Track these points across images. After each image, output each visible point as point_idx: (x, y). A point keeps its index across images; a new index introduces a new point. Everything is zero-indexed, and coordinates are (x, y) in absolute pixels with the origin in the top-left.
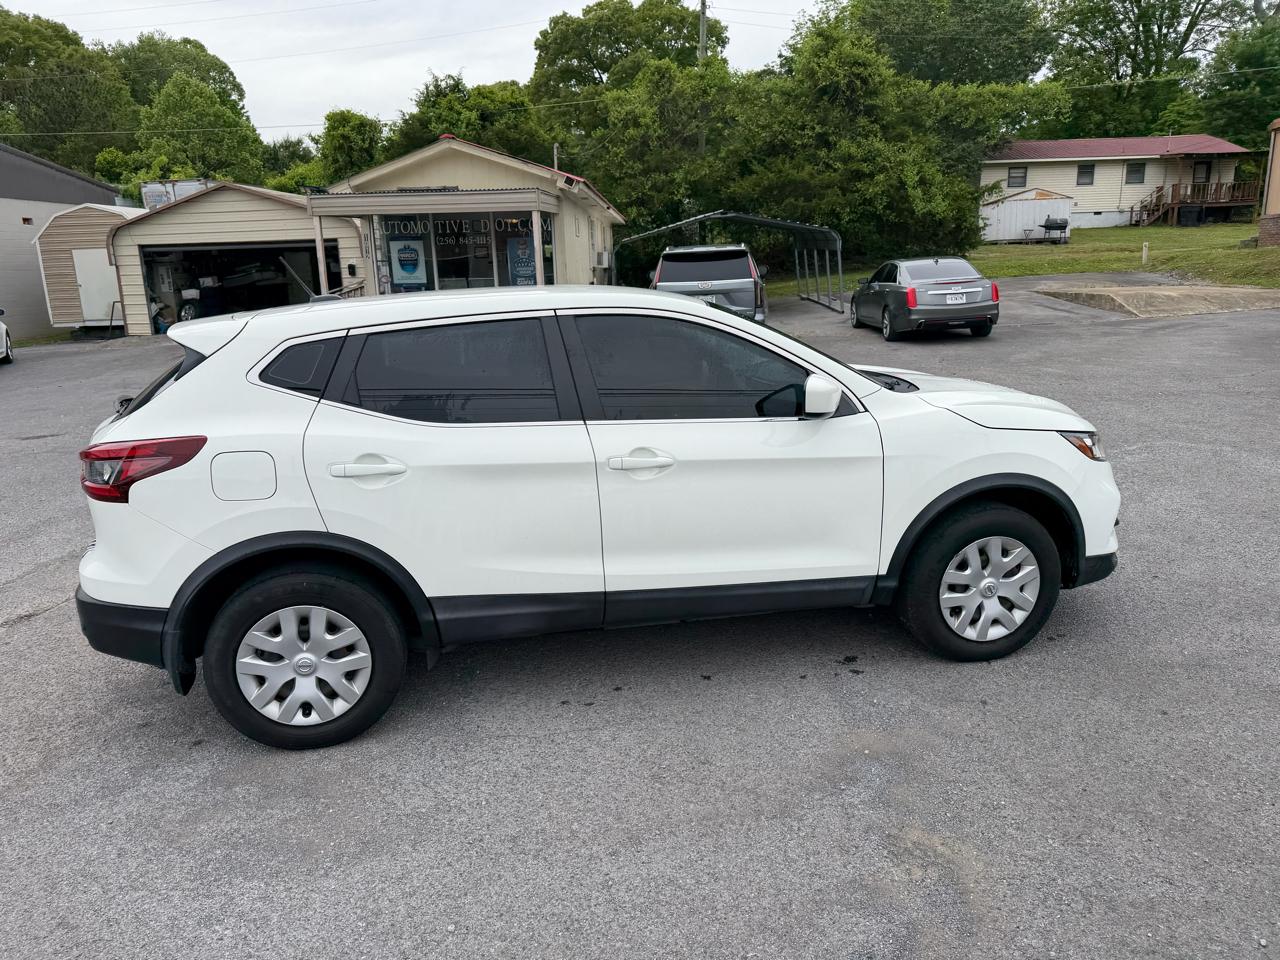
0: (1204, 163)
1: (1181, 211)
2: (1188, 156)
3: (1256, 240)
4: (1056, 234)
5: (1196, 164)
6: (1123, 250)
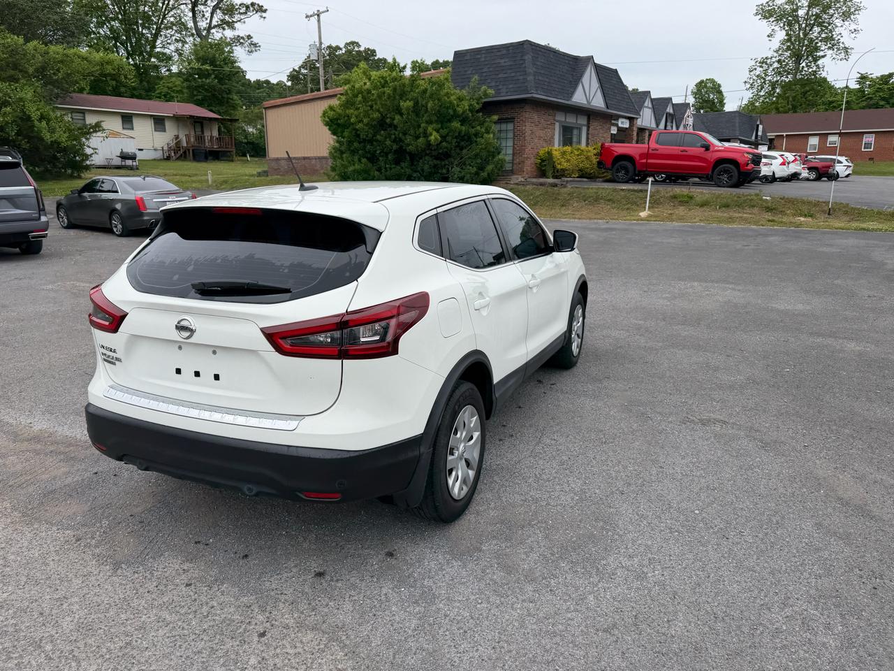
0: (198, 122)
1: (195, 151)
2: (191, 117)
3: (265, 172)
4: (129, 162)
5: (195, 122)
6: (184, 175)
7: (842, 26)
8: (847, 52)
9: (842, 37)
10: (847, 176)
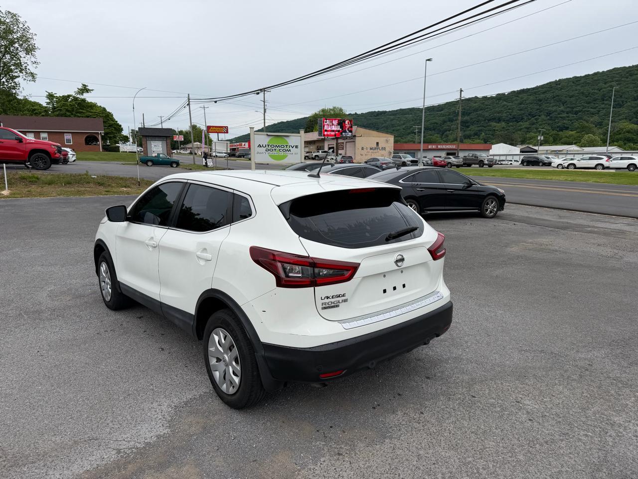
7: (24, 57)
8: (34, 76)
9: (28, 65)
10: (74, 161)
